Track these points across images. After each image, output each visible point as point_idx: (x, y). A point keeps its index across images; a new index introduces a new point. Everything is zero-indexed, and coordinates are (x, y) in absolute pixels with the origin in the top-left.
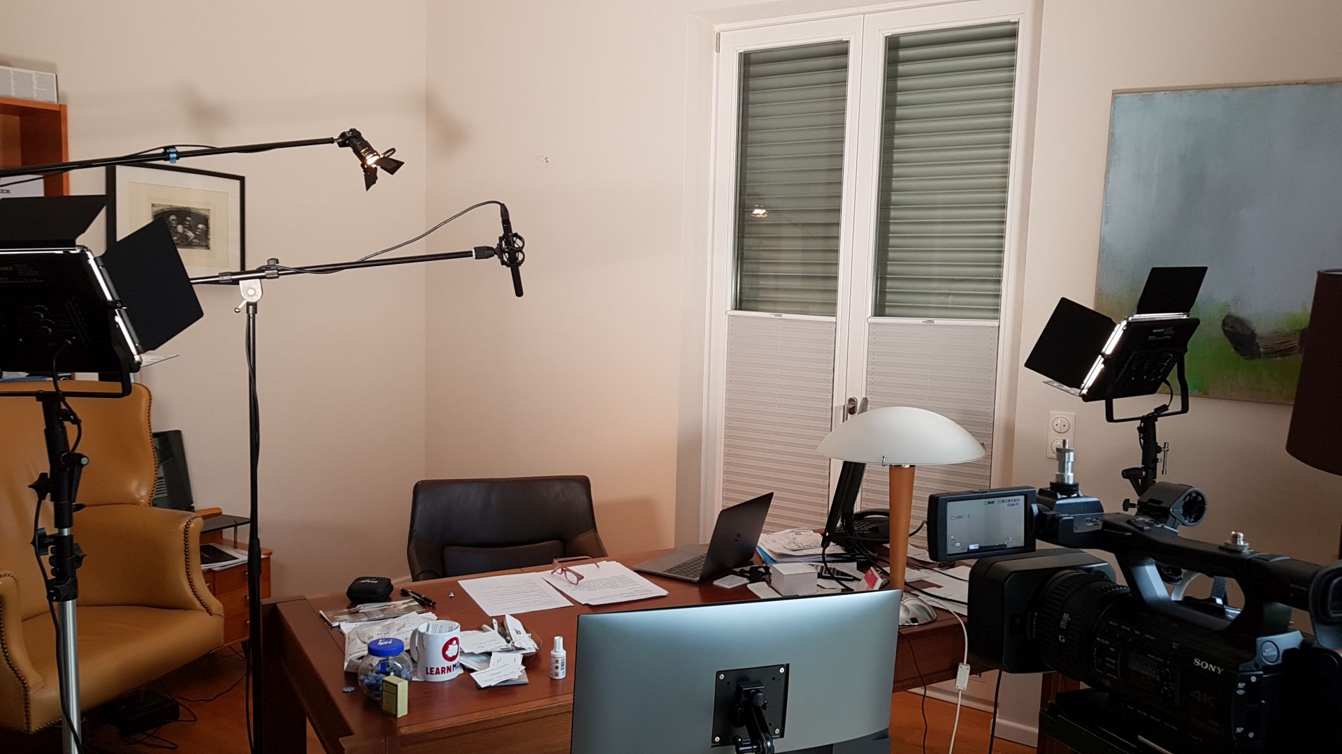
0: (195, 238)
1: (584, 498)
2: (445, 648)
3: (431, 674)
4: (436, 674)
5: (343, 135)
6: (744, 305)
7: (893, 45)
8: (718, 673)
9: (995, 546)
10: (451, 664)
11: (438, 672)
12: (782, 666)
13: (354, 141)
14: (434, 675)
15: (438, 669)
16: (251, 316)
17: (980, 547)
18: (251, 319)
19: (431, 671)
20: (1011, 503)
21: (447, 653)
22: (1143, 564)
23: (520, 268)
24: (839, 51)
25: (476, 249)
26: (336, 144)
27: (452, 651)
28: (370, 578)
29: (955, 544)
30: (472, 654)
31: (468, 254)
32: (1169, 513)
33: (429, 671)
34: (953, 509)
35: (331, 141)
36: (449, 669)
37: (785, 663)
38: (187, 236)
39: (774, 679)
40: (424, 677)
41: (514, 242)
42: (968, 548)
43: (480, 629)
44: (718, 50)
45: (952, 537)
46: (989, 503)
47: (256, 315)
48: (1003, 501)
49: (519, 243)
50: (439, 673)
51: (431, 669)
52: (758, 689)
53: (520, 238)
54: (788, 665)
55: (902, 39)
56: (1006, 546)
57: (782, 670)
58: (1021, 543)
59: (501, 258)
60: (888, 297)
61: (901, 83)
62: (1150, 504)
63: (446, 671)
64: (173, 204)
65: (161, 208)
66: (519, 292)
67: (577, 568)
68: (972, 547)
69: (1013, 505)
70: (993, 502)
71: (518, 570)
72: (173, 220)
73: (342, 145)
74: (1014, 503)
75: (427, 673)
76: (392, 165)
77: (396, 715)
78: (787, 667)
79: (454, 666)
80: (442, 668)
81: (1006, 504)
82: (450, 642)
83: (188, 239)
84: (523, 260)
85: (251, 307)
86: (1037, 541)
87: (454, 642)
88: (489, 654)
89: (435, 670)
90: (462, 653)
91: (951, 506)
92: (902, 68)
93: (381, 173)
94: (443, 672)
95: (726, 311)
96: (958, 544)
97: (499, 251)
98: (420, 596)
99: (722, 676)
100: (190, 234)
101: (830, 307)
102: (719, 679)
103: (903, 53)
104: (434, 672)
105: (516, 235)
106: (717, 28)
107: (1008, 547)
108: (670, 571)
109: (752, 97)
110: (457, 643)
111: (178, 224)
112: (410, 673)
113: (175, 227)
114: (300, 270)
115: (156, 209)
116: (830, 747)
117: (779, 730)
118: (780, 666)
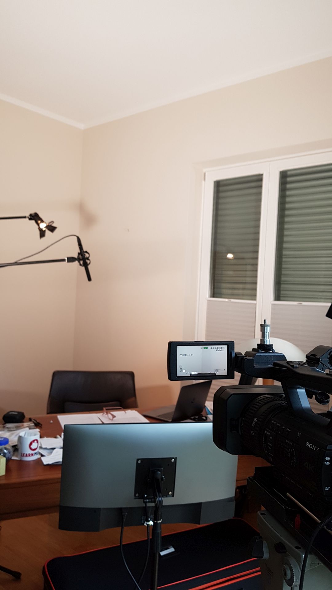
1: (131, 382)
2: (31, 444)
5: (31, 215)
6: (215, 295)
7: (284, 176)
8: (138, 460)
9: (208, 374)
10: (33, 452)
11: (26, 456)
12: (173, 458)
13: (35, 217)
15: (27, 454)
17: (198, 374)
19: (24, 455)
20: (218, 349)
21: (32, 446)
22: (296, 388)
23: (89, 267)
24: (258, 180)
25: (68, 258)
26: (27, 219)
27: (34, 446)
28: (14, 412)
29: (182, 371)
30: (46, 449)
31: (64, 260)
32: (319, 361)
34: (181, 350)
35: (25, 217)
36: (32, 455)
37: (174, 457)
39: (168, 465)
40: (19, 458)
41: (85, 255)
42: (191, 374)
43: (56, 437)
44: (205, 179)
45: (180, 367)
46: (204, 348)
48: (214, 348)
49: (87, 255)
52: (159, 470)
53: (88, 253)
54: (176, 458)
55: (289, 173)
56: (215, 374)
57: (173, 460)
58: (225, 373)
59: (79, 262)
60: (282, 292)
61: (288, 193)
62: (311, 356)
66: (89, 279)
67: (114, 413)
68: (193, 373)
69: (220, 350)
70: (207, 348)
71: (88, 412)
73: (30, 219)
74: (221, 349)
75: (22, 456)
76: (52, 228)
78: (176, 459)
79: (35, 453)
80: (29, 454)
81: (215, 350)
82: (34, 441)
84: (90, 263)
86: (235, 372)
87: (36, 442)
88: (53, 449)
90: (41, 448)
91: (179, 348)
92: (288, 186)
93: (48, 232)
94: (29, 456)
95: (206, 298)
96: (184, 371)
97: (78, 259)
98: (36, 421)
99: (139, 462)
101: (253, 296)
103: (289, 179)
105: (86, 252)
106: (204, 170)
107: (216, 375)
108: (159, 416)
109: (221, 201)
110: (37, 442)
112: (11, 455)
116: (200, 504)
117: (171, 492)
118: (172, 458)
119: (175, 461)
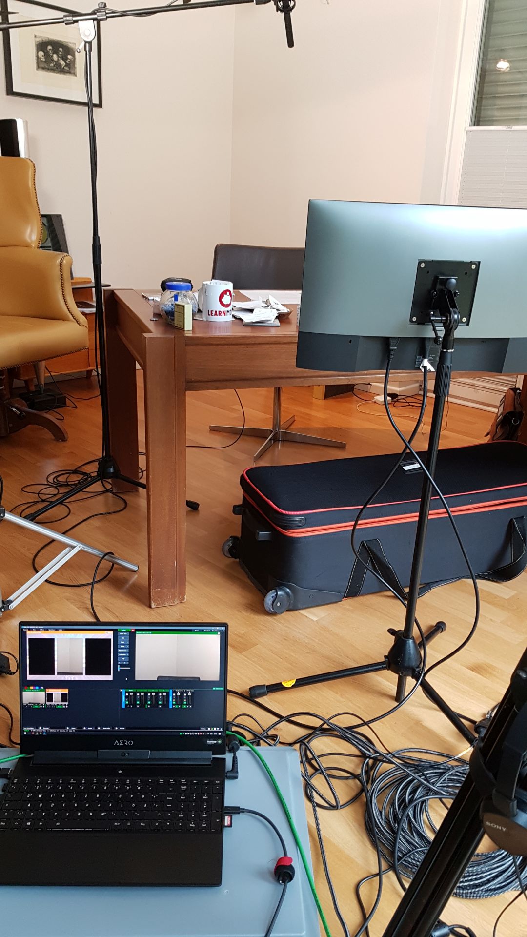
0: (65, 66)
2: (221, 296)
3: (211, 315)
4: (215, 315)
8: (421, 262)
10: (225, 310)
12: (474, 263)
14: (214, 316)
15: (216, 312)
16: (88, 53)
18: (88, 56)
19: (212, 313)
21: (223, 300)
23: (291, 13)
27: (226, 299)
30: (241, 310)
33: (210, 313)
36: (224, 313)
37: (477, 260)
38: (60, 64)
39: (466, 273)
40: (207, 318)
47: (91, 53)
50: (217, 315)
51: (212, 311)
54: (479, 262)
57: (474, 267)
59: (276, 4)
63: (222, 314)
64: (49, 37)
65: (41, 39)
66: (291, 44)
72: (50, 50)
75: (209, 315)
77: (184, 329)
78: (478, 264)
79: (228, 312)
80: (219, 311)
82: (224, 293)
83: (61, 67)
84: (294, 7)
85: (87, 45)
87: (228, 293)
88: (253, 310)
89: (214, 312)
90: (235, 307)
94: (220, 314)
95: (465, 128)
99: (423, 265)
100: (62, 62)
102: (421, 267)
104: (214, 314)
110: (230, 294)
111: (53, 54)
113: (52, 56)
114: (124, 14)
115: (38, 39)
116: (507, 340)
117: (465, 318)
118: (471, 263)
119: (477, 266)
